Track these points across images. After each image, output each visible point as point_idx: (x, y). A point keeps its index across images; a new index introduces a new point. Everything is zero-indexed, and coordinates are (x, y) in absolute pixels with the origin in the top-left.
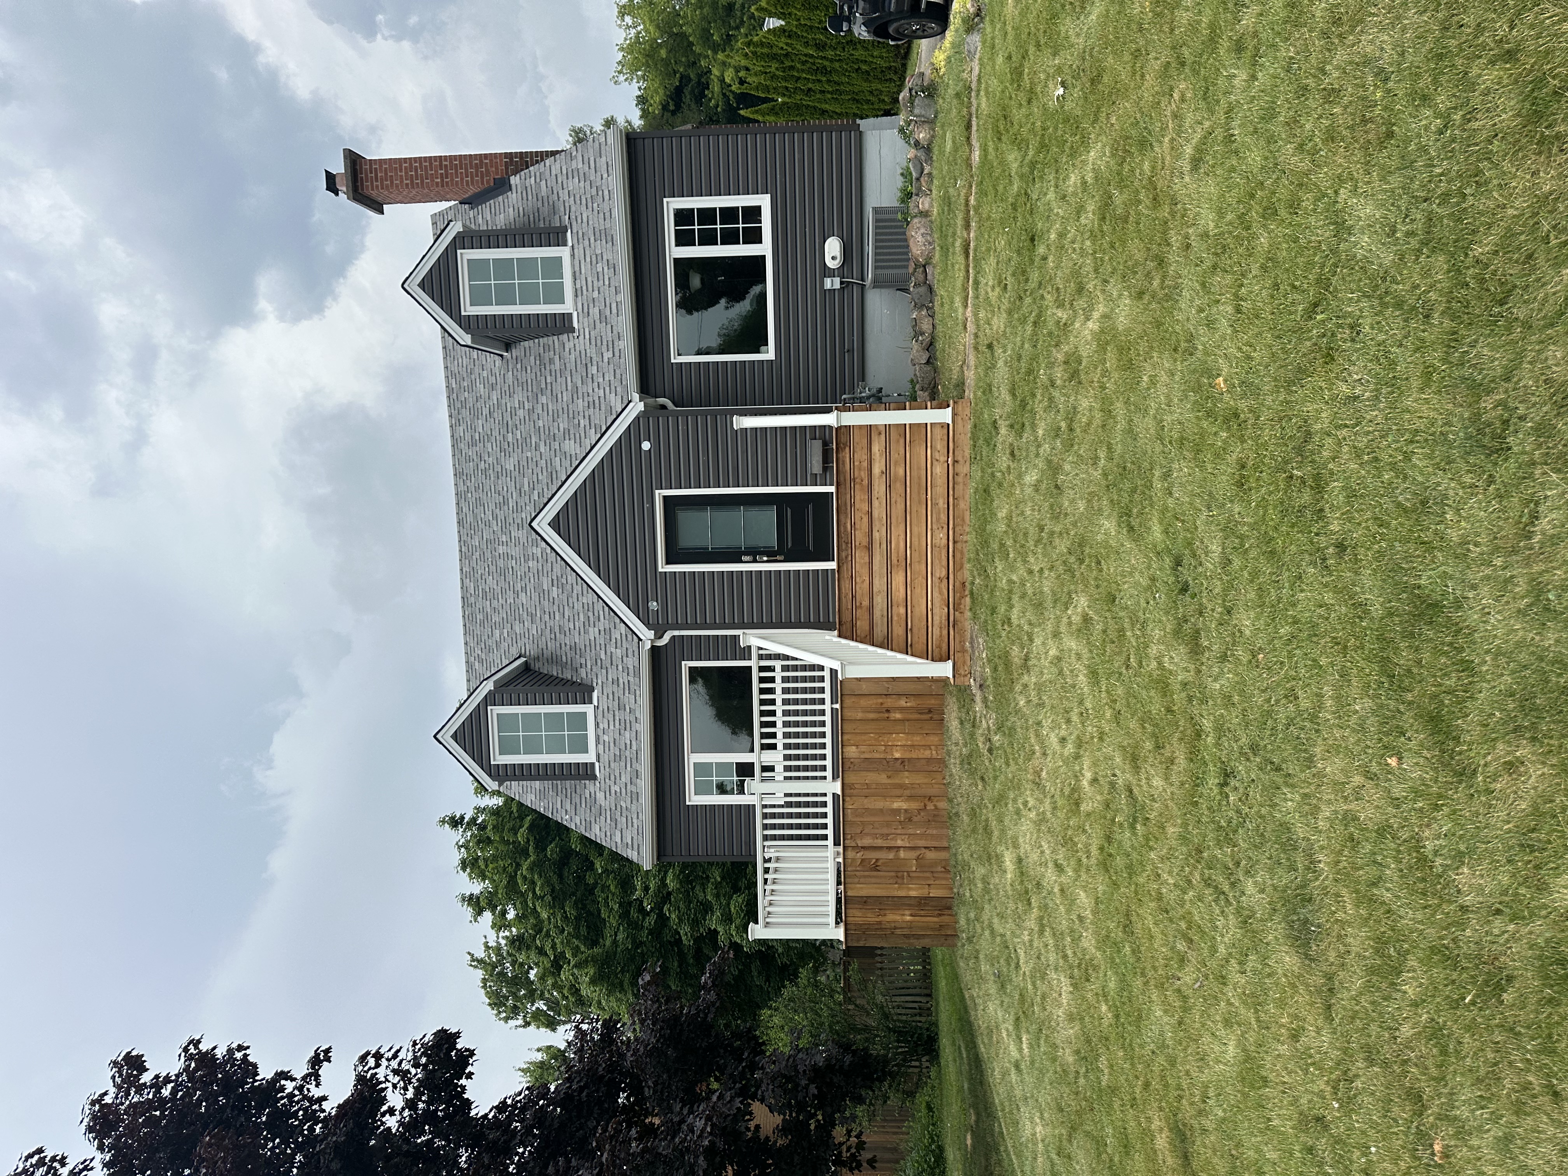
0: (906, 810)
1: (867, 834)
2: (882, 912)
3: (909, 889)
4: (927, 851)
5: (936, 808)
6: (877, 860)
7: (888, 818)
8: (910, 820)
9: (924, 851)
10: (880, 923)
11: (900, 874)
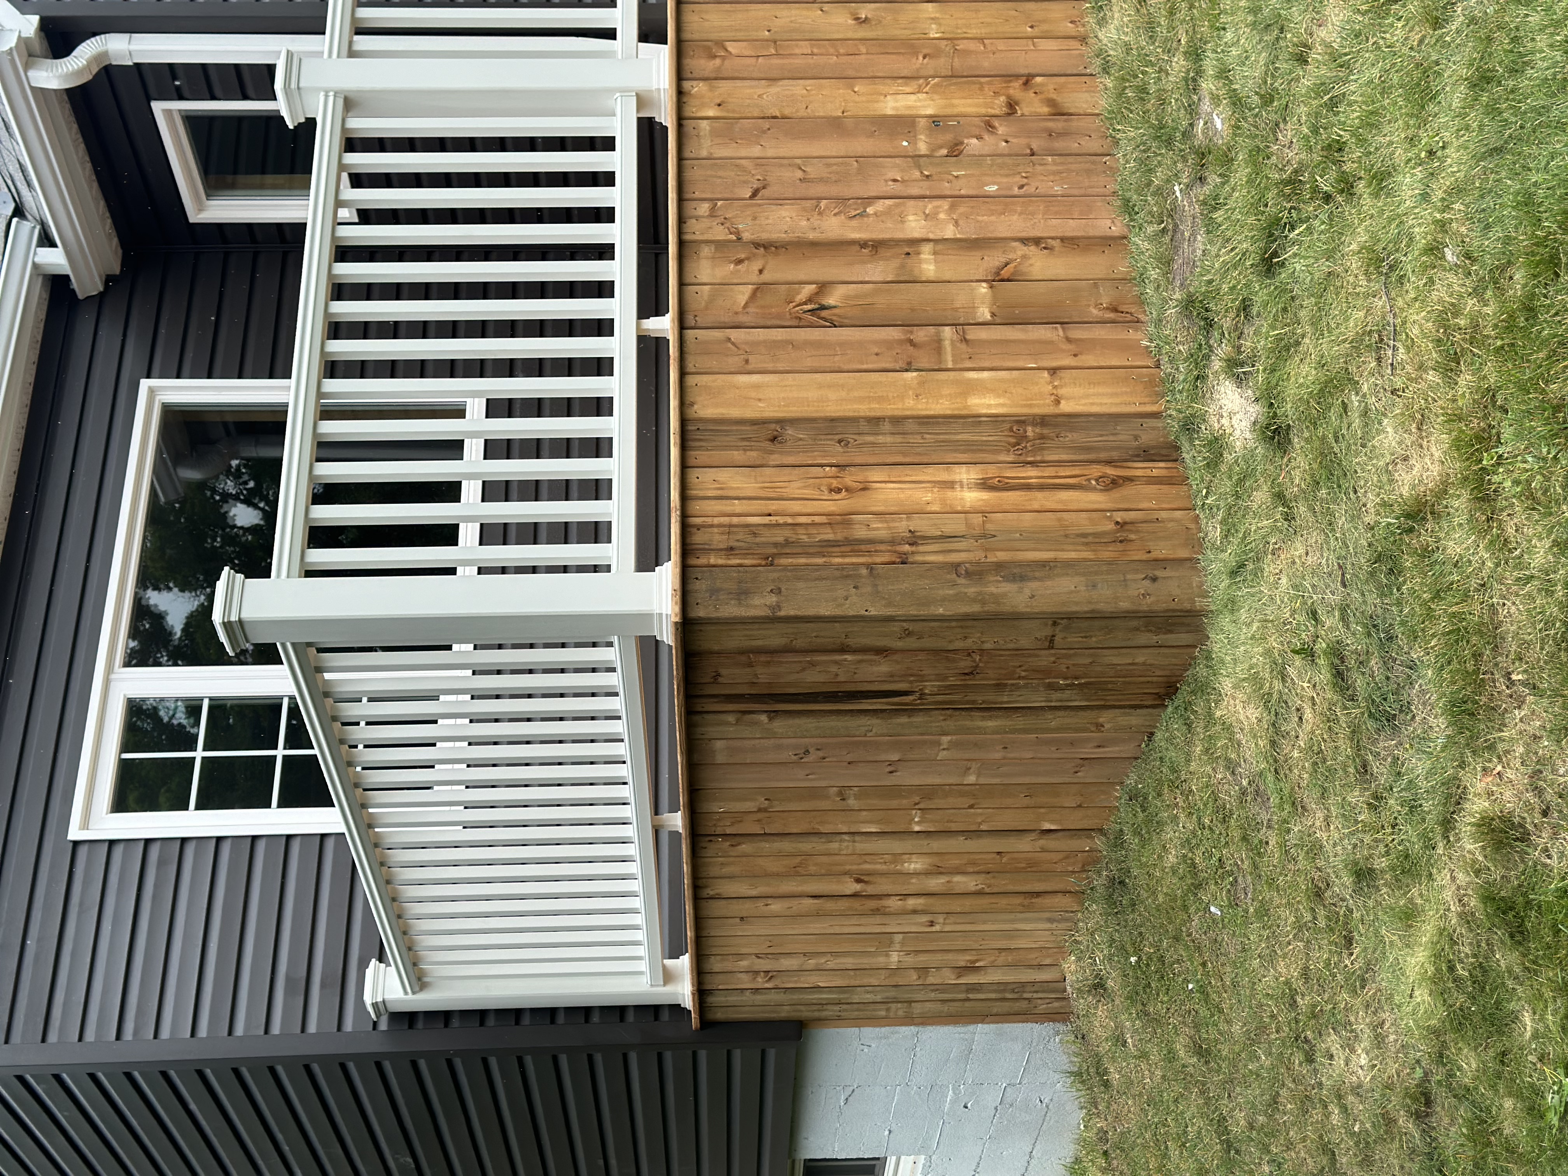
0: (936, 122)
1: (779, 201)
2: (850, 478)
3: (971, 388)
4: (1032, 249)
5: (1058, 112)
6: (823, 287)
7: (862, 145)
8: (955, 151)
9: (1021, 250)
10: (844, 519)
11: (921, 335)
